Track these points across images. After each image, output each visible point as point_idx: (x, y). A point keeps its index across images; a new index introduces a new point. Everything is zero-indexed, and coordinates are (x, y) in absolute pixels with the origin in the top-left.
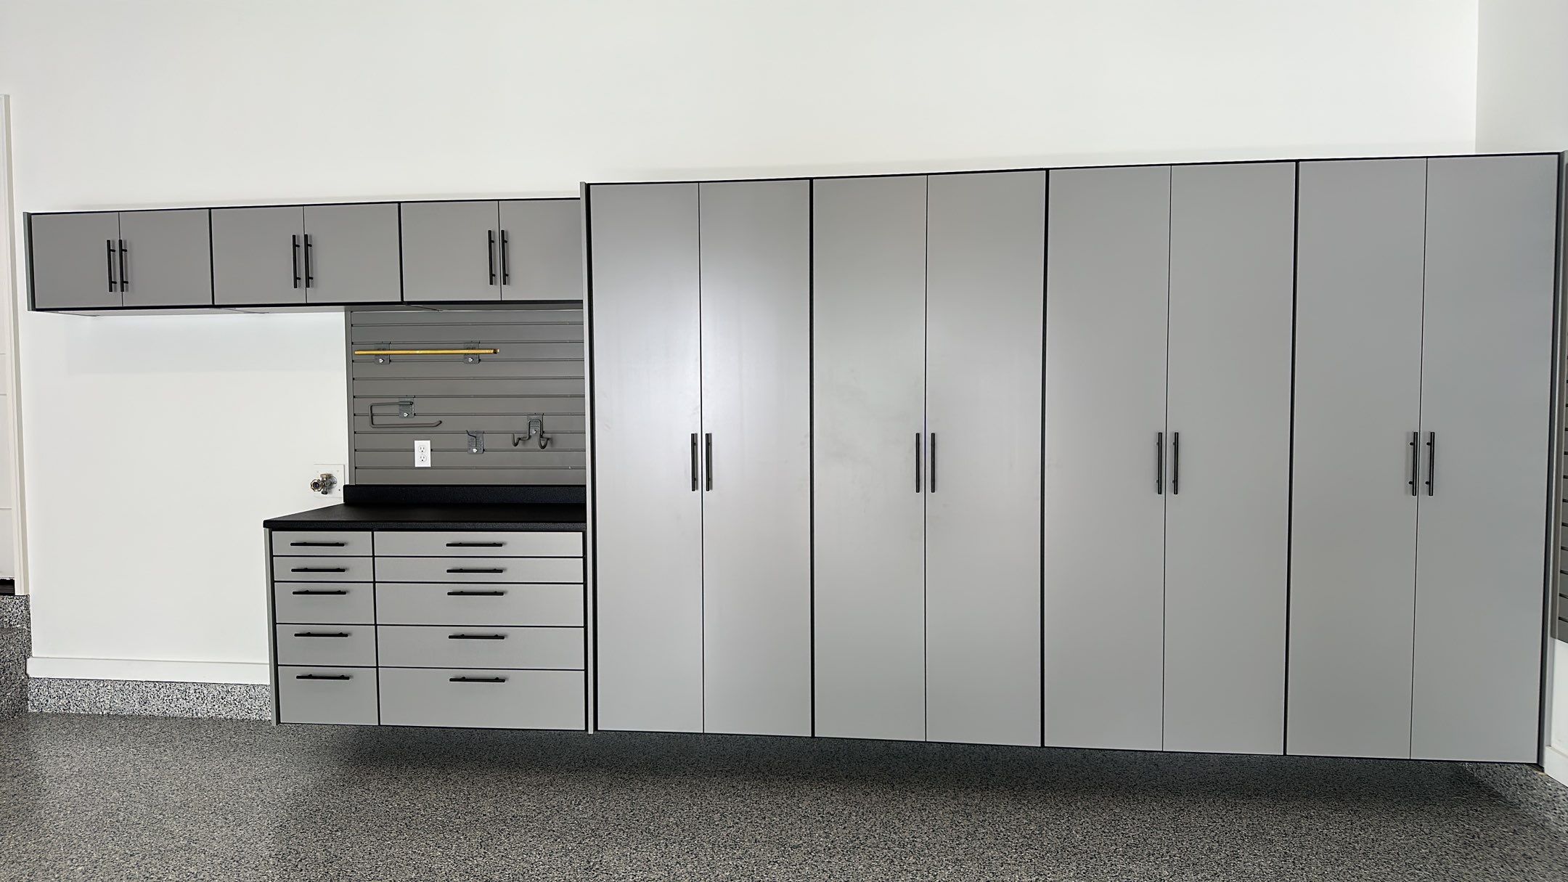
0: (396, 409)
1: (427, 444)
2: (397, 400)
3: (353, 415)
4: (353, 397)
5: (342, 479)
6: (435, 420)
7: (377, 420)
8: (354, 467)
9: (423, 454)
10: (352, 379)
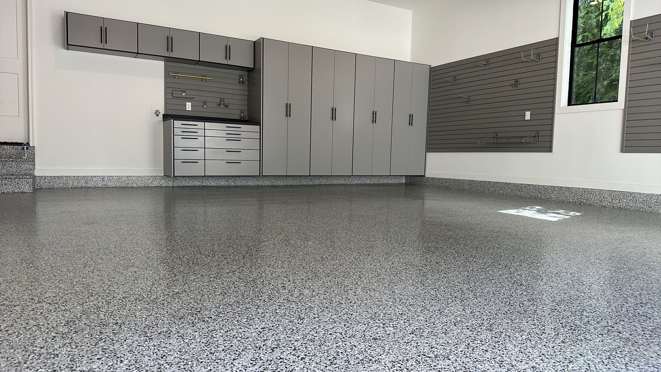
0: (180, 93)
1: (190, 104)
2: (180, 90)
3: (166, 93)
4: (166, 87)
5: (162, 112)
6: (192, 97)
7: (174, 95)
8: (166, 109)
9: (189, 106)
10: (166, 82)
